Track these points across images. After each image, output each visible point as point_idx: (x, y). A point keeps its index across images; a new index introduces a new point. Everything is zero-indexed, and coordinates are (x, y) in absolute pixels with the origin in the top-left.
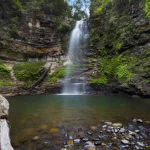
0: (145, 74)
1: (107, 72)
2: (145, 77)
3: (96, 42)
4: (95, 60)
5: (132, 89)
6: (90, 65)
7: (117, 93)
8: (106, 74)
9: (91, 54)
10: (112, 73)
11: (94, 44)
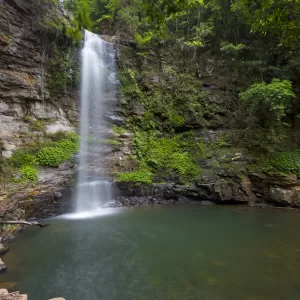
0: (223, 171)
1: (156, 162)
2: (222, 176)
3: (135, 97)
4: (126, 134)
5: (202, 193)
6: (115, 142)
7: (176, 199)
8: (151, 164)
9: (119, 119)
10: (164, 164)
11: (128, 101)
